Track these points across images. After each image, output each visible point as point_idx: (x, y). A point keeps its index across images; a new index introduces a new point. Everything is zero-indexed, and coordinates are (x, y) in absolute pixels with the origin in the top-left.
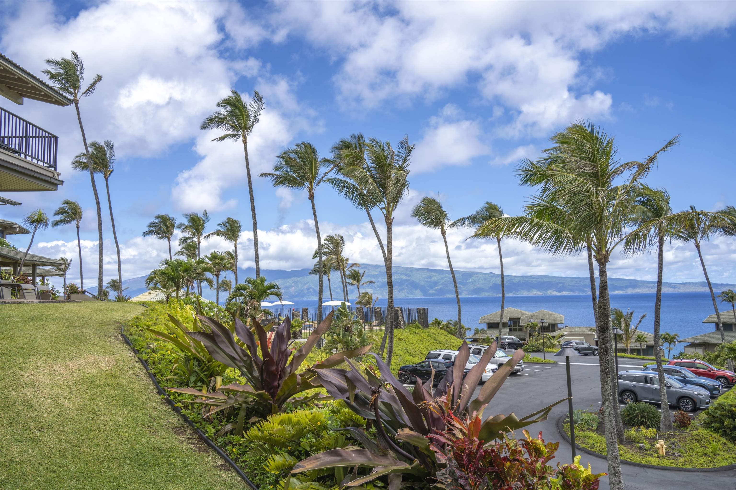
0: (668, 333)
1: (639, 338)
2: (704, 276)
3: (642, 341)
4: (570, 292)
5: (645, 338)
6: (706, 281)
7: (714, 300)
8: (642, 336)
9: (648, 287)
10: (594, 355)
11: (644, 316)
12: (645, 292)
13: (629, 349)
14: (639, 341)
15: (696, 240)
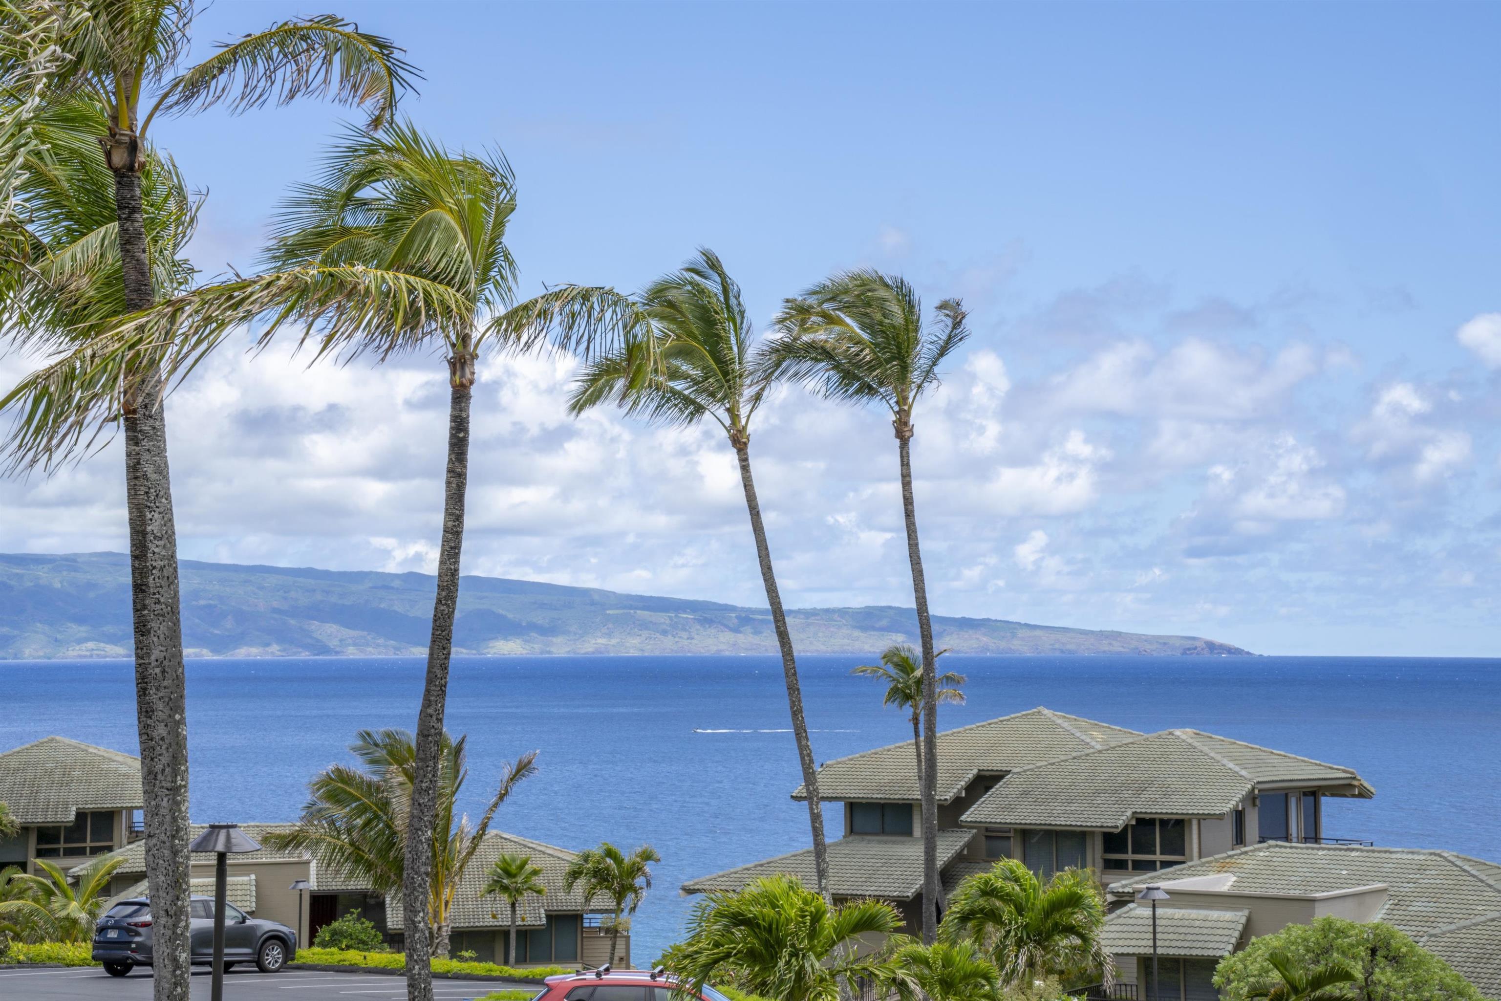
0: (614, 848)
1: (509, 874)
2: (761, 582)
3: (519, 891)
4: (275, 648)
5: (535, 873)
6: (766, 605)
7: (793, 690)
8: (522, 867)
9: (644, 625)
10: (263, 969)
11: (523, 769)
12: (633, 653)
13: (446, 932)
14: (505, 889)
15: (733, 413)
